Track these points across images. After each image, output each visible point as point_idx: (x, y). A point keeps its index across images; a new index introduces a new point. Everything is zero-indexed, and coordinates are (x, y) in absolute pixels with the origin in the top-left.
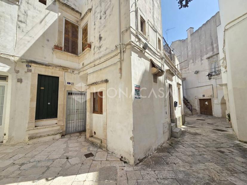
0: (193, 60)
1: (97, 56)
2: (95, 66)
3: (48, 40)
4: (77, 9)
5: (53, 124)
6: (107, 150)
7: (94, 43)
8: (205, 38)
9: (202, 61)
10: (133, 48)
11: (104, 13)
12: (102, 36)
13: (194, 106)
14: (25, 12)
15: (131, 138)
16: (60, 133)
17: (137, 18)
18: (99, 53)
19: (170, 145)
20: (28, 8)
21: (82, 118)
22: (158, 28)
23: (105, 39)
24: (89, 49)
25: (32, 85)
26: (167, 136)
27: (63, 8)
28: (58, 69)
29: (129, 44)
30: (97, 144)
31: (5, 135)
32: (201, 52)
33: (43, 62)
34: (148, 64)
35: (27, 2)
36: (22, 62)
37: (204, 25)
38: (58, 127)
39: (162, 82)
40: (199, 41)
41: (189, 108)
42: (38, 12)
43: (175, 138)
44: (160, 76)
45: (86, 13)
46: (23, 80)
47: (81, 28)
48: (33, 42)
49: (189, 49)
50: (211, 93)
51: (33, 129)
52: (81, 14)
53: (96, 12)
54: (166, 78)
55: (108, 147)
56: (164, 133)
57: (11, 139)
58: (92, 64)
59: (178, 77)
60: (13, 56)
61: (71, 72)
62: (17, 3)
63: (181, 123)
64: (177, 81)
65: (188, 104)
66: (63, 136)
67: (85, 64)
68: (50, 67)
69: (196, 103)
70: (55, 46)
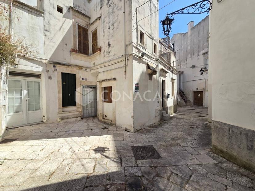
0: (191, 55)
1: (106, 59)
2: (105, 67)
3: (66, 45)
4: (87, 14)
5: (74, 111)
6: (116, 126)
7: (104, 48)
8: (203, 33)
9: (199, 56)
10: (134, 57)
11: (112, 25)
12: (110, 43)
13: (189, 98)
14: (48, 22)
15: (132, 117)
16: (80, 117)
17: (137, 34)
18: (108, 57)
19: (159, 124)
20: (50, 18)
21: (94, 106)
22: (155, 35)
23: (113, 47)
24: (100, 52)
25: (58, 81)
26: (158, 119)
27: (75, 14)
28: (75, 68)
29: (132, 55)
30: (108, 123)
31: (44, 116)
32: (198, 47)
33: (64, 62)
34: (145, 66)
35: (49, 13)
36: (50, 64)
37: (203, 20)
38: (78, 113)
39: (156, 79)
40: (198, 36)
41: (184, 100)
42: (58, 21)
43: (164, 120)
44: (155, 75)
45: (96, 20)
46: (52, 78)
47: (91, 31)
48: (56, 47)
49: (188, 44)
50: (203, 87)
51: (62, 113)
52: (90, 18)
53: (105, 21)
54: (160, 75)
55: (116, 124)
56: (155, 116)
57: (48, 120)
58: (103, 65)
59: (173, 73)
60: (44, 59)
61: (85, 70)
62: (42, 15)
63: (173, 111)
64: (171, 77)
65: (183, 96)
66: (82, 119)
67: (96, 64)
68: (70, 67)
69: (191, 95)
70: (72, 49)
